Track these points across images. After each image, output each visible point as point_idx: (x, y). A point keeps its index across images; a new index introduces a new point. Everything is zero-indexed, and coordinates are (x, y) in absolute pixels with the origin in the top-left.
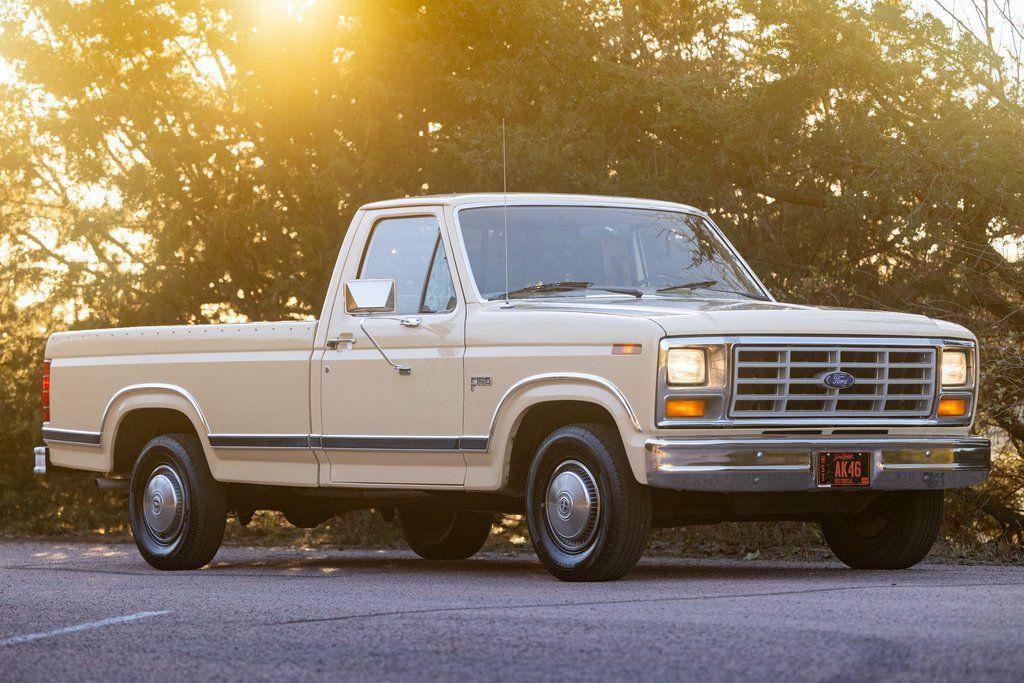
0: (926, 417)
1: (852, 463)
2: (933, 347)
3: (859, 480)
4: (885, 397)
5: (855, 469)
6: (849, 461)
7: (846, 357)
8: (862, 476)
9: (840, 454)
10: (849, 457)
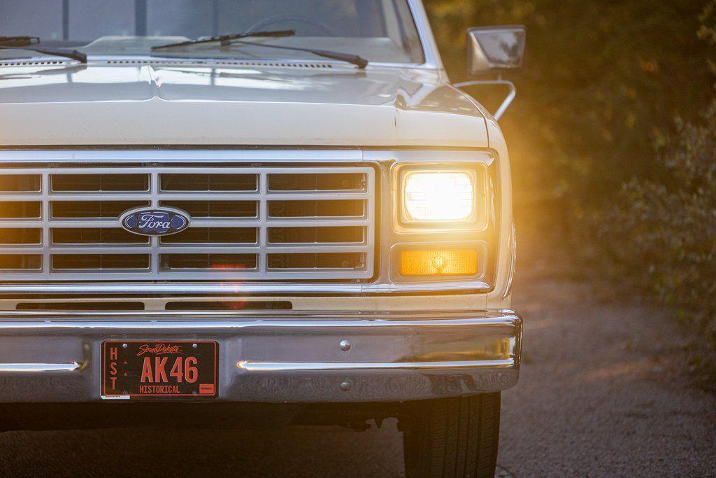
0: (362, 281)
1: (179, 361)
2: (370, 164)
3: (195, 387)
4: (262, 247)
5: (186, 370)
6: (172, 358)
7: (169, 182)
8: (200, 380)
9: (152, 345)
10: (171, 350)
